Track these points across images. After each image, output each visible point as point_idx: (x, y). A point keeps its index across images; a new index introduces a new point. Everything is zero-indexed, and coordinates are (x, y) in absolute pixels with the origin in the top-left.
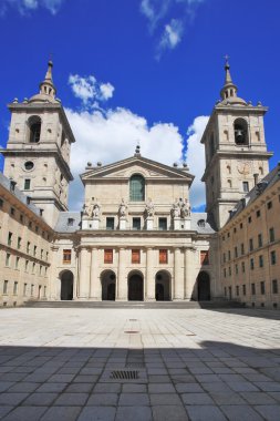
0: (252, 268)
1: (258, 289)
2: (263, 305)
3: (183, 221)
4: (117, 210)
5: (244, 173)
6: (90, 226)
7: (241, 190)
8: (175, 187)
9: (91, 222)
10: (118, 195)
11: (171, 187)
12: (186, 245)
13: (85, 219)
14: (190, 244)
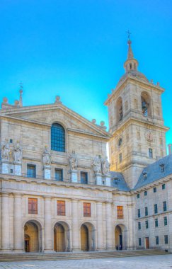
3: (104, 177)
4: (39, 157)
5: (149, 141)
6: (12, 171)
7: (148, 155)
8: (95, 144)
9: (12, 167)
10: (39, 142)
11: (91, 142)
12: (107, 200)
13: (6, 162)
14: (111, 200)
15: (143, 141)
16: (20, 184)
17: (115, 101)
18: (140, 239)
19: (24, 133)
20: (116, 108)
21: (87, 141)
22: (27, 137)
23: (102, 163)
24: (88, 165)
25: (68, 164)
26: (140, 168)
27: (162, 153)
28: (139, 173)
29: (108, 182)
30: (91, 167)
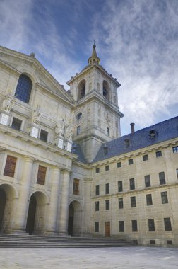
3: (66, 141)
5: (107, 120)
7: (106, 133)
14: (70, 169)
15: (103, 119)
17: (79, 82)
18: (97, 224)
20: (79, 88)
27: (117, 135)
28: (98, 148)
29: (69, 148)
30: (54, 128)
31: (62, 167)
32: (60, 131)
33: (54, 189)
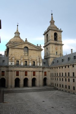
0: (60, 80)
1: (61, 86)
2: (63, 90)
3: (40, 63)
4: (20, 58)
5: (56, 49)
6: (12, 64)
7: (56, 54)
8: (38, 52)
9: (12, 62)
10: (20, 54)
11: (36, 52)
12: (41, 71)
13: (10, 61)
14: (42, 71)
16: (14, 68)
18: (51, 83)
19: (16, 52)
21: (35, 52)
22: (17, 53)
23: (40, 58)
24: (35, 59)
25: (29, 60)
26: (52, 59)
29: (41, 65)
30: (36, 60)
31: (39, 71)
32: (38, 60)
33: (38, 76)
